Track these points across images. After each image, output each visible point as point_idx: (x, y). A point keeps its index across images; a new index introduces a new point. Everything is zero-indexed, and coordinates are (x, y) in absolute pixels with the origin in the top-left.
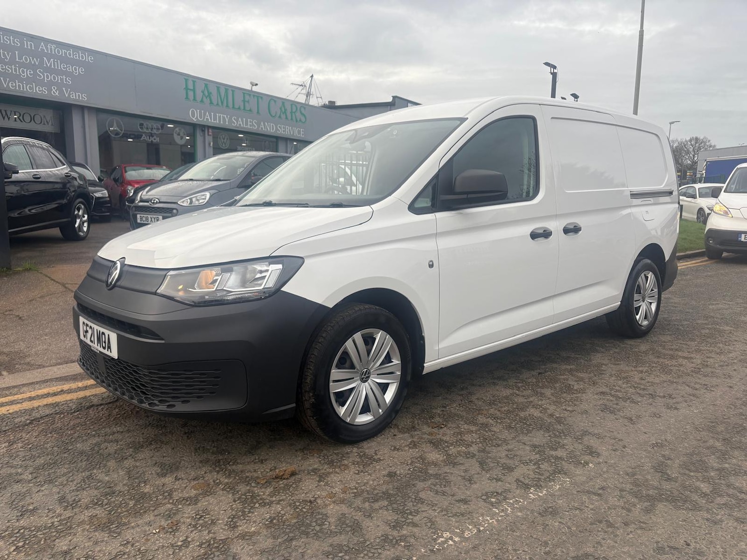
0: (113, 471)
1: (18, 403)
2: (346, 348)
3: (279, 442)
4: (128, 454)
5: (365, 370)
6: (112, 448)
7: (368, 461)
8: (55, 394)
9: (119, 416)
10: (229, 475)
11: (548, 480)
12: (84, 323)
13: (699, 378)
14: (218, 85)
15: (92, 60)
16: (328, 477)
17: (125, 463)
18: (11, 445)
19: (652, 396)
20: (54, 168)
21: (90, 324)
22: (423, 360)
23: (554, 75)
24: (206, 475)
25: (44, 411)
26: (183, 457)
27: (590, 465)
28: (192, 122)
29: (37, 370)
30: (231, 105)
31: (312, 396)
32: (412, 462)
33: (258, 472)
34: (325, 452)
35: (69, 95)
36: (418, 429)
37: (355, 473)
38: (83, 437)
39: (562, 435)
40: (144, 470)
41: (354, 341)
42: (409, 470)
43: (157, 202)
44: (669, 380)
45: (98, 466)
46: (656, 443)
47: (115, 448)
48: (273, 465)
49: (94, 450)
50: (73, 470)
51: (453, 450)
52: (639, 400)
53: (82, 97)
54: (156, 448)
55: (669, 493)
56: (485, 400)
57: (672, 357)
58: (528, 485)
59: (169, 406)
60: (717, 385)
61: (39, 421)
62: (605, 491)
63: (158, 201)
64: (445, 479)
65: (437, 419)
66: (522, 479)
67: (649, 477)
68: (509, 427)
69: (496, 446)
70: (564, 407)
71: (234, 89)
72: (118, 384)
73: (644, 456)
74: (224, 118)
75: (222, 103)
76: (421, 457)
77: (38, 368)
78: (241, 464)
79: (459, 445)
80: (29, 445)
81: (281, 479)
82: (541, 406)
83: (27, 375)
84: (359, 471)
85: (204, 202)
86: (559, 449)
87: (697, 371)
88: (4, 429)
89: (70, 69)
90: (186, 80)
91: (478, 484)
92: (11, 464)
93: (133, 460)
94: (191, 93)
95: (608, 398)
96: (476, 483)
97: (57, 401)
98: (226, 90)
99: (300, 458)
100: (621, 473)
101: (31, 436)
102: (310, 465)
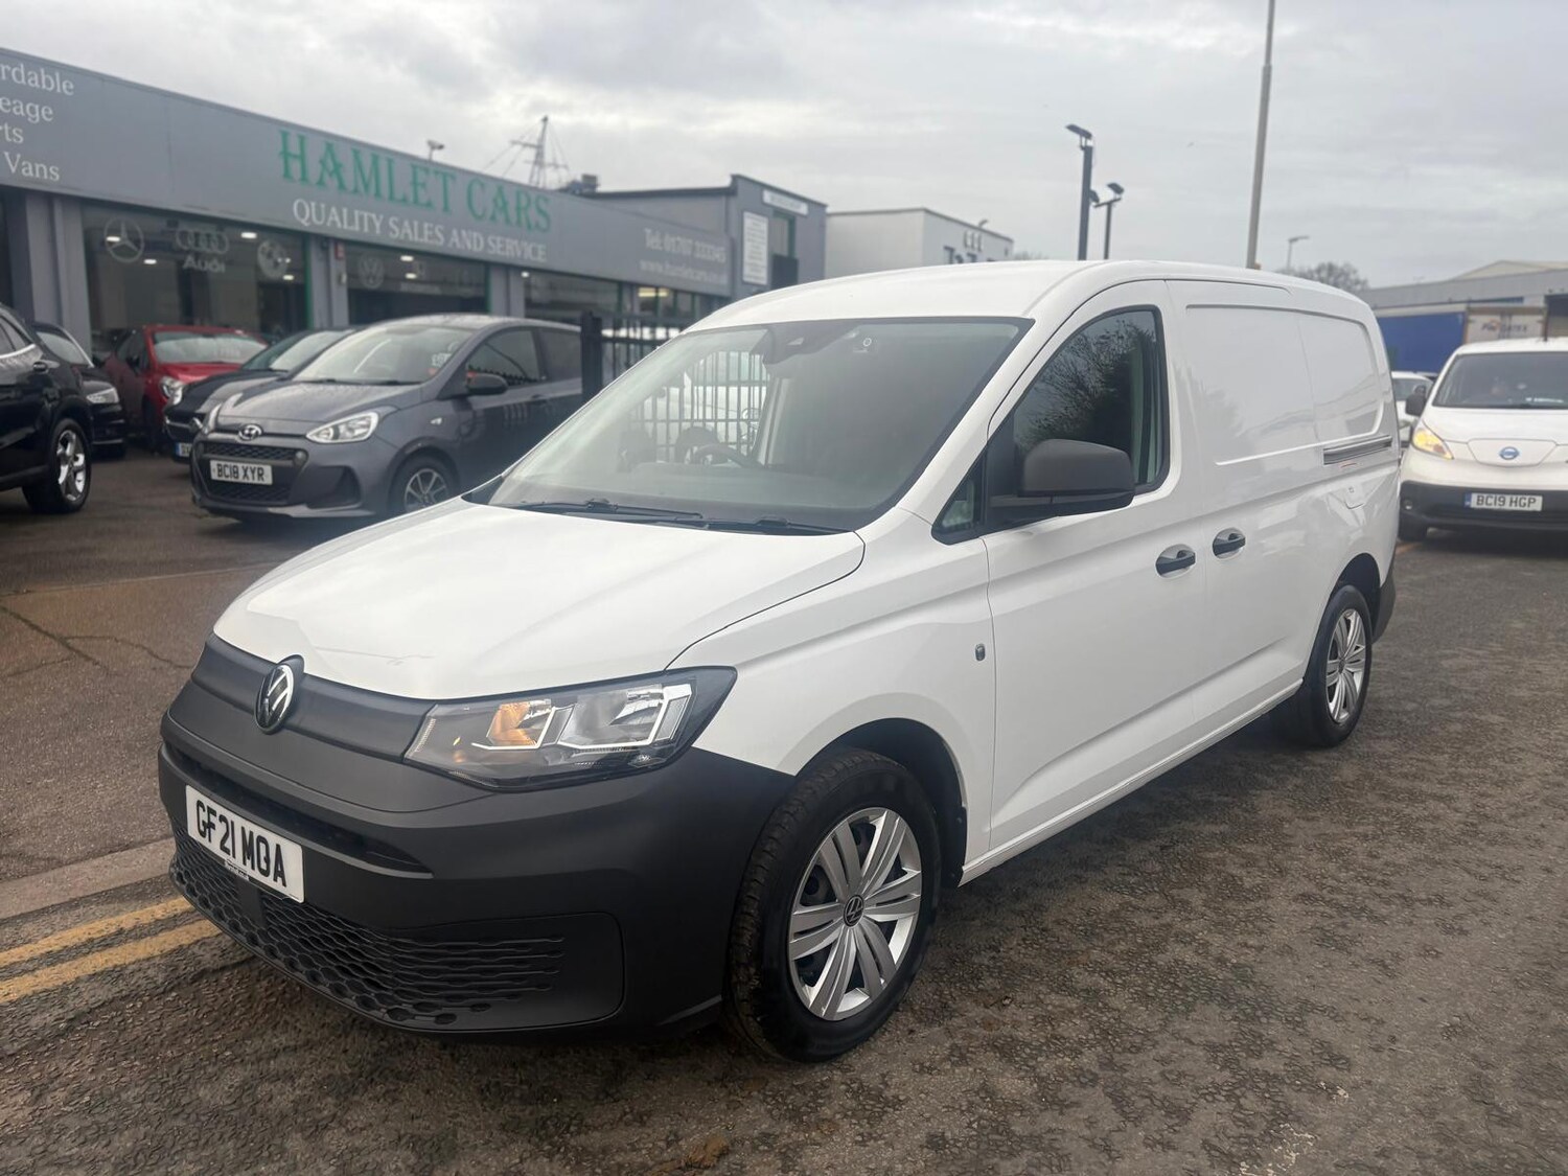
0: (306, 1165)
1: (25, 971)
2: (820, 858)
3: (662, 1061)
4: (326, 1112)
5: (854, 899)
6: (284, 1097)
7: (875, 1105)
8: (106, 943)
9: (274, 1000)
10: (578, 1163)
11: (1268, 1139)
12: (199, 804)
13: (1481, 849)
14: (357, 147)
15: (69, 90)
16: (800, 1157)
17: (327, 1139)
18: (40, 1095)
19: (1407, 901)
20: (8, 352)
21: (220, 810)
22: (961, 859)
23: (1088, 152)
24: (525, 1165)
25: (92, 992)
26: (458, 1115)
27: (1341, 1092)
28: (298, 228)
29: (44, 875)
30: (385, 191)
31: (756, 974)
32: (971, 1104)
33: (640, 1150)
34: (773, 1084)
35: (19, 168)
36: (955, 1010)
37: (857, 1142)
38: (205, 1066)
39: (1259, 1013)
40: (379, 1160)
41: (835, 840)
42: (970, 1125)
43: (257, 435)
44: (1426, 856)
45: (266, 1154)
46: (1451, 1026)
47: (291, 1098)
48: (668, 1127)
49: (241, 1106)
50: (209, 1166)
51: (1046, 1066)
52: (1384, 911)
53: (49, 174)
54: (387, 1092)
55: (1515, 1156)
56: (1072, 925)
57: (1413, 797)
58: (1230, 1155)
59: (439, 1018)
60: (1522, 868)
61: (88, 1022)
62: (1390, 1161)
63: (260, 432)
64: (1053, 1148)
65: (989, 983)
66: (1215, 1141)
67: (1464, 1117)
68: (1144, 998)
69: (1133, 1050)
70: (1240, 938)
71: (393, 156)
72: (298, 953)
73: (1437, 1062)
74: (370, 220)
75: (366, 186)
76: (984, 1087)
77: (46, 869)
78: (596, 1129)
79: (1055, 1053)
80: (82, 1095)
81: (699, 1167)
82: (1192, 935)
83: (25, 889)
84: (861, 1135)
85: (365, 433)
86: (1265, 1053)
87: (1471, 831)
88: (10, 1049)
89: (20, 109)
90: (285, 135)
91: (1127, 1160)
92: (55, 1156)
93: (344, 1130)
94: (295, 166)
95: (1322, 909)
96: (1121, 1157)
97: (116, 962)
98: (375, 159)
99: (723, 1106)
100: (1407, 1110)
101: (78, 1066)
102: (751, 1124)
